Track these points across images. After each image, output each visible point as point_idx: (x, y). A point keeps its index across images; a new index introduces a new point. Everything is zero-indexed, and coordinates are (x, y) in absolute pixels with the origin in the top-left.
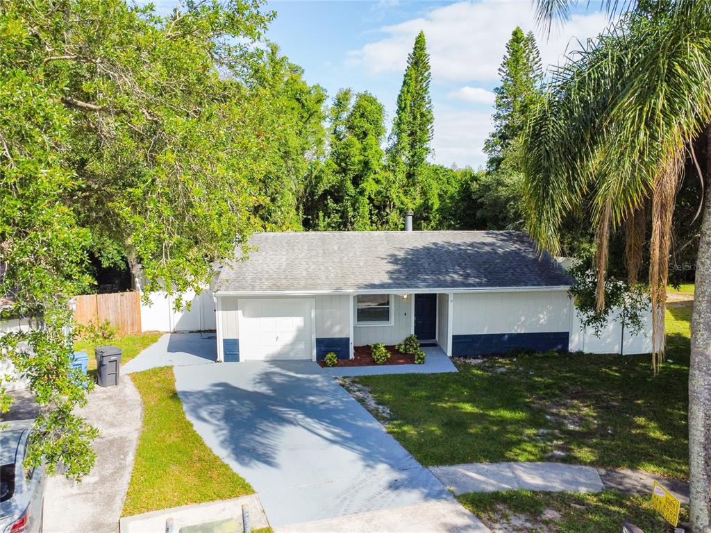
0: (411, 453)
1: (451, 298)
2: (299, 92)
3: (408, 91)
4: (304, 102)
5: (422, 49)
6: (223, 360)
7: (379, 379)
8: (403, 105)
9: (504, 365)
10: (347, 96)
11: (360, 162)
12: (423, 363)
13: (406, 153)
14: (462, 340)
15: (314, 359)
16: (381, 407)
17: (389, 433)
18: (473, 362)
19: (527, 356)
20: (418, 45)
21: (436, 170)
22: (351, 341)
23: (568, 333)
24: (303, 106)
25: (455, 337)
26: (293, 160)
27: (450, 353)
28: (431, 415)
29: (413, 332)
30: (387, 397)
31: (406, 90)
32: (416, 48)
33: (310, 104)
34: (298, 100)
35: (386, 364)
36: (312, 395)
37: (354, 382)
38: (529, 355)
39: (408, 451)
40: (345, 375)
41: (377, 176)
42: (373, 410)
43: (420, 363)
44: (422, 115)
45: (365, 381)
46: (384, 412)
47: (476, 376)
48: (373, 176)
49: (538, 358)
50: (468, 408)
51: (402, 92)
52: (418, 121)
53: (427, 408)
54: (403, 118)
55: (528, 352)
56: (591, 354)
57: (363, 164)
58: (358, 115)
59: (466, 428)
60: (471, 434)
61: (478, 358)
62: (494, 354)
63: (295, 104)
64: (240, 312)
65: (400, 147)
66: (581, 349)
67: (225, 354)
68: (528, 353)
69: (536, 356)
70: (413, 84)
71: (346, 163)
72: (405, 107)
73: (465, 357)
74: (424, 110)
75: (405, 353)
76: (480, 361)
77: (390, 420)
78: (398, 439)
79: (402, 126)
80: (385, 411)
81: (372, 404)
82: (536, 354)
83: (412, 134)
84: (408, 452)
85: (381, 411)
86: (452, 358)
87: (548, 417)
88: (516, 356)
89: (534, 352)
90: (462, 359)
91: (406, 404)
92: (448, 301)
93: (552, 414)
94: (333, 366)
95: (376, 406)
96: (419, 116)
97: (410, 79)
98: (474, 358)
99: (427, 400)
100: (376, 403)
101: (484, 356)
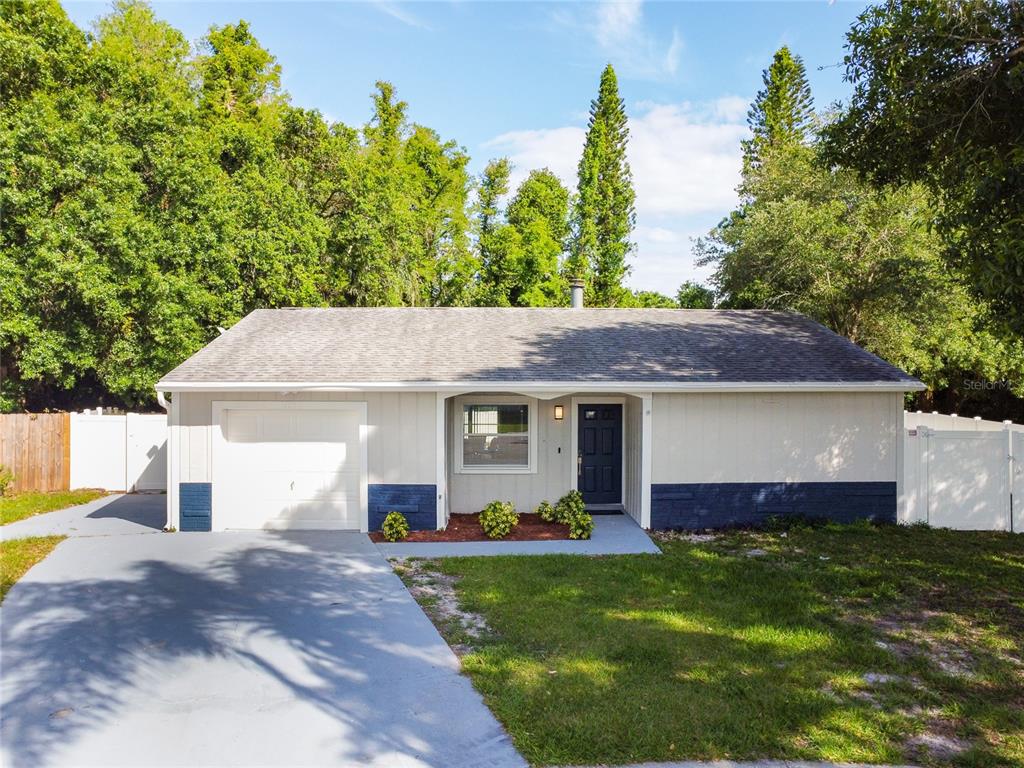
0: (506, 726)
1: (647, 405)
2: (423, 153)
3: (595, 155)
4: (432, 168)
5: (612, 92)
6: (177, 528)
7: (483, 563)
8: (588, 176)
9: (763, 545)
10: (502, 170)
11: (520, 261)
12: (589, 537)
13: (594, 252)
14: (673, 496)
15: (365, 528)
16: (468, 616)
17: (465, 672)
18: (695, 538)
19: (809, 529)
20: (605, 87)
21: (647, 299)
22: (441, 491)
23: (893, 485)
24: (430, 174)
25: (656, 489)
26: (402, 239)
27: (646, 522)
28: (584, 634)
29: (574, 486)
30: (489, 596)
31: (591, 152)
32: (602, 90)
33: (441, 171)
34: (422, 165)
35: (509, 539)
36: (318, 589)
37: (429, 567)
38: (814, 528)
39: (502, 721)
40: (413, 556)
41: (547, 284)
42: (445, 622)
43: (580, 538)
44: (616, 191)
45: (452, 568)
46: (470, 626)
47: (702, 562)
48: (540, 284)
49: (833, 532)
50: (678, 622)
51: (586, 155)
52: (611, 202)
53: (576, 619)
54: (588, 195)
55: (812, 522)
56: (945, 529)
57: (524, 264)
58: (526, 202)
59: (669, 666)
60: (683, 682)
61: (705, 533)
62: (739, 526)
63: (418, 170)
64: (216, 429)
65: (583, 240)
66: (924, 519)
67: (184, 516)
68: (811, 525)
69: (830, 530)
70: (602, 144)
71: (499, 267)
72: (591, 179)
73: (679, 530)
74: (619, 185)
75: (553, 522)
76: (709, 538)
77: (477, 645)
78: (482, 689)
79: (586, 208)
80: (475, 625)
81: (450, 607)
82: (828, 527)
83: (602, 221)
84: (499, 725)
85: (464, 623)
86: (650, 531)
87: (882, 645)
88: (787, 529)
89: (824, 521)
90: (671, 534)
91: (529, 610)
92: (641, 413)
93: (892, 640)
94: (397, 540)
95: (459, 613)
96: (610, 193)
97: (598, 137)
98: (697, 533)
99: (581, 602)
100: (459, 608)
101: (716, 530)
